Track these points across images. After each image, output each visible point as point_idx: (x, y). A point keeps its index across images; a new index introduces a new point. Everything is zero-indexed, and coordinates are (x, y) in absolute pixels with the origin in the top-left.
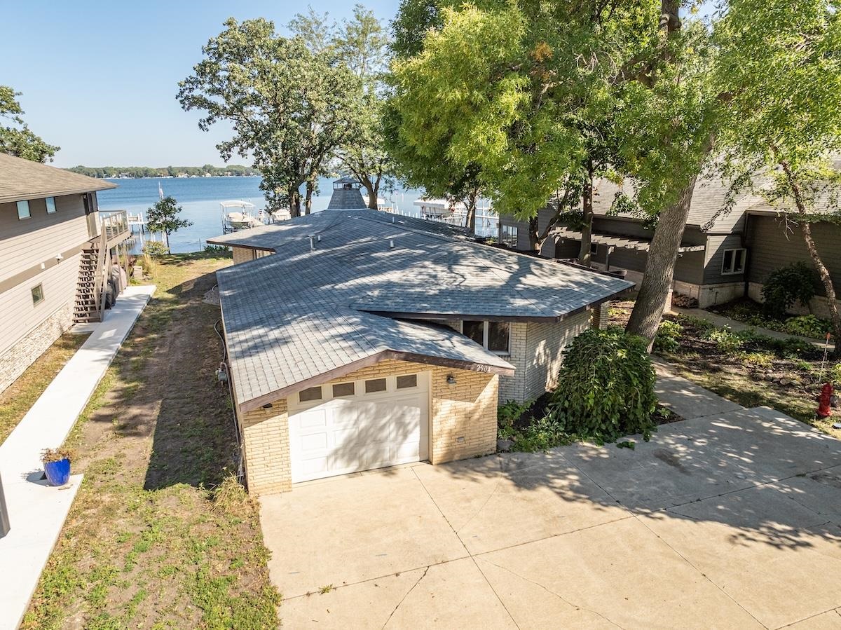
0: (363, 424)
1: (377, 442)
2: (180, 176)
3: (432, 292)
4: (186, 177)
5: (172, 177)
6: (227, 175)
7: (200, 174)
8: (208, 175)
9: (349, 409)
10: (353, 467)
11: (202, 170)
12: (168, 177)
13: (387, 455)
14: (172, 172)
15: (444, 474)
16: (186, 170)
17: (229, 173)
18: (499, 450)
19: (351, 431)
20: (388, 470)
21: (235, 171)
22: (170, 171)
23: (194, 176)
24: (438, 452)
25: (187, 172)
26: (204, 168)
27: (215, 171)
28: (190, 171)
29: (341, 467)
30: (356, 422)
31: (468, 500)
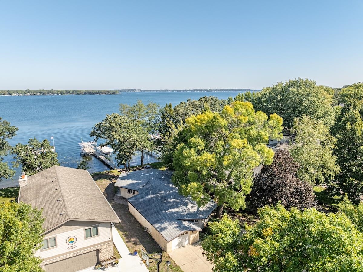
0: (180, 241)
1: (182, 243)
2: (14, 95)
3: (185, 214)
4: (17, 95)
5: (10, 95)
6: (38, 94)
7: (24, 94)
8: (28, 94)
9: (179, 238)
10: (179, 247)
11: (25, 92)
12: (8, 95)
13: (183, 244)
14: (10, 93)
15: (193, 247)
16: (17, 92)
17: (39, 93)
18: (199, 241)
19: (179, 242)
20: (184, 247)
21: (42, 92)
22: (9, 93)
23: (21, 95)
24: (191, 243)
25: (17, 93)
26: (26, 91)
27: (31, 92)
28: (20, 92)
29: (178, 247)
30: (180, 240)
31: (197, 250)
